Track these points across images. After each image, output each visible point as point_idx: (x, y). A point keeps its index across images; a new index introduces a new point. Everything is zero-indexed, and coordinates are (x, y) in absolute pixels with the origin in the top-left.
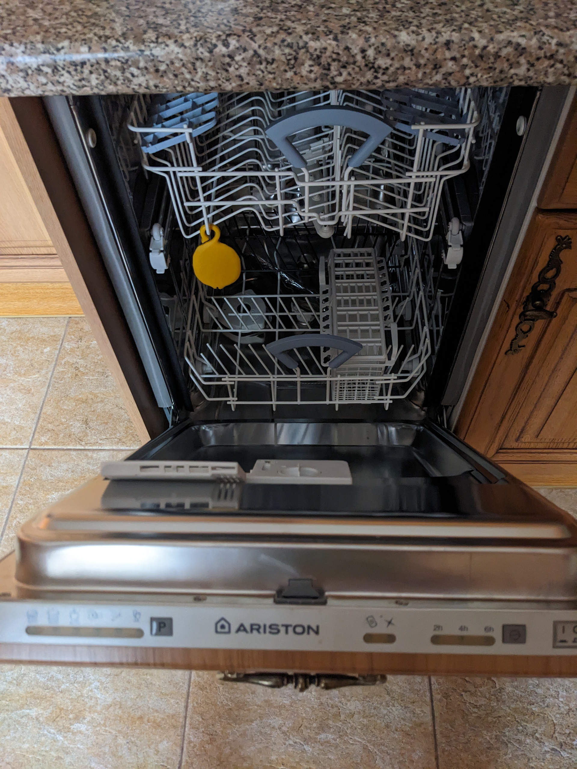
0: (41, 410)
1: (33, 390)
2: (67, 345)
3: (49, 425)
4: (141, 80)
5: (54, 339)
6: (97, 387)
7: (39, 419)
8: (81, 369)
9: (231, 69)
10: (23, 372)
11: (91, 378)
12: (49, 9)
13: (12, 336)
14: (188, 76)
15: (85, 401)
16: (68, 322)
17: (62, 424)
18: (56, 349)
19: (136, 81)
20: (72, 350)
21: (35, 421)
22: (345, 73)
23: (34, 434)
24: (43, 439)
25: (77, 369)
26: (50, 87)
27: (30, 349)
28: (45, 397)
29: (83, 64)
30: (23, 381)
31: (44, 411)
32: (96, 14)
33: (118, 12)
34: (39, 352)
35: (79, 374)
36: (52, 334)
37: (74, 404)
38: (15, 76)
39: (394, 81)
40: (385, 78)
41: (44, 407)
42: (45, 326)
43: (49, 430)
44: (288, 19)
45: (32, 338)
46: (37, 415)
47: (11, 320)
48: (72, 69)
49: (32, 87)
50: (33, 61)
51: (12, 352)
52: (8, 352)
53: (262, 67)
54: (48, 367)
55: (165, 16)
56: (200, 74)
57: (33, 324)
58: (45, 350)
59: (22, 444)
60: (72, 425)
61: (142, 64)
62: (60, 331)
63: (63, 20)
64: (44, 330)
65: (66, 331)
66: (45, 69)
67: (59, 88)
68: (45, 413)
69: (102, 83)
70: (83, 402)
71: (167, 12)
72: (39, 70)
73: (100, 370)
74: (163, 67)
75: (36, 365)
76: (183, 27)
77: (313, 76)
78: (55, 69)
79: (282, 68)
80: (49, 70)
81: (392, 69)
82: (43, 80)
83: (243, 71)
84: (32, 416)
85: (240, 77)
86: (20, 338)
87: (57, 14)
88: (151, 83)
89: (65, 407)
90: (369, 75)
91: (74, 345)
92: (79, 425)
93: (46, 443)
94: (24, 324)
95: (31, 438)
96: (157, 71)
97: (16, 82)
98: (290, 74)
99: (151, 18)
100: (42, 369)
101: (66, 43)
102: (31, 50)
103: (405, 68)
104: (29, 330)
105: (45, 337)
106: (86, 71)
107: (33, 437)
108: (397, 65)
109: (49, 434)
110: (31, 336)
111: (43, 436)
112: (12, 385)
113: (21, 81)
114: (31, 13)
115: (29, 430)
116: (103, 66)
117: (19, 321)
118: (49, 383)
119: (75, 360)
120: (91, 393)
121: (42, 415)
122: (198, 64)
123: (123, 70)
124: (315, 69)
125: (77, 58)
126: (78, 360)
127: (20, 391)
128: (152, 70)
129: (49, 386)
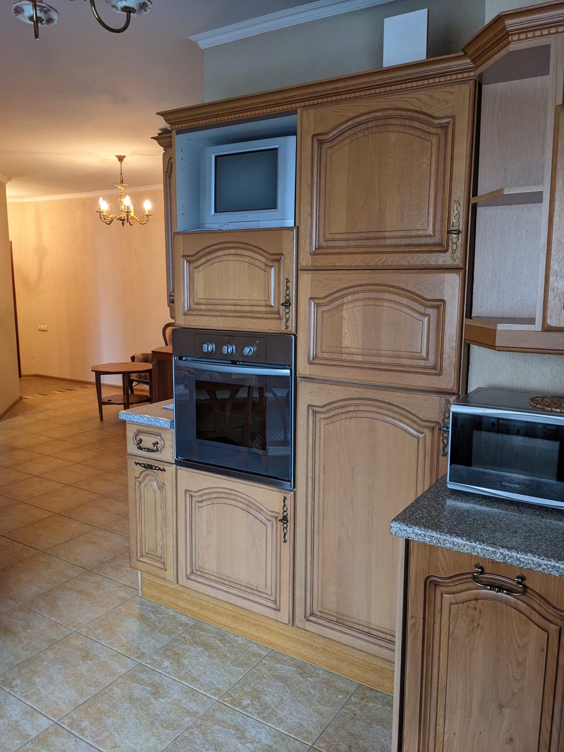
0: (326, 728)
1: (324, 715)
2: (353, 699)
3: (328, 739)
4: (449, 545)
5: (347, 692)
6: (364, 730)
7: (322, 733)
8: (357, 716)
9: (475, 549)
10: (322, 703)
11: (362, 723)
12: (427, 521)
13: (323, 681)
14: (462, 548)
15: (354, 735)
16: (358, 687)
17: (336, 742)
18: (346, 698)
19: (447, 545)
20: (355, 703)
21: (320, 733)
22: (510, 560)
23: (317, 739)
24: (322, 745)
25: (355, 715)
26: (422, 540)
27: (331, 692)
28: (331, 722)
29: (433, 536)
30: (321, 708)
31: (327, 729)
32: (441, 525)
33: (447, 527)
34: (335, 696)
35: (355, 718)
36: (346, 689)
37: (346, 734)
38: (413, 534)
39: (526, 566)
40: (523, 564)
41: (328, 727)
42: (344, 683)
43: (326, 741)
44: (496, 541)
45: (334, 686)
46: (322, 730)
47: (325, 671)
48: (429, 537)
49: (417, 538)
50: (419, 532)
51: (320, 689)
52: (318, 688)
53: (485, 551)
54: (337, 706)
55: (460, 531)
56: (466, 548)
57: (337, 678)
58: (339, 696)
59: (308, 742)
60: (341, 745)
61: (450, 541)
62: (352, 690)
63: (431, 525)
64: (343, 685)
65: (355, 691)
66: (422, 535)
67: (424, 541)
68: (327, 731)
69: (437, 543)
70: (352, 735)
71: (461, 530)
72: (420, 535)
73: (369, 721)
74: (455, 543)
75: (331, 702)
76: (464, 535)
77: (500, 558)
78: (425, 536)
79: (491, 553)
80: (423, 535)
81: (525, 563)
82: (421, 537)
83: (479, 551)
84: (319, 729)
85: (478, 553)
86: (327, 684)
87: (429, 522)
88: (451, 547)
89: (340, 733)
90: (518, 562)
91: (357, 700)
92: (345, 747)
93: (322, 748)
94: (332, 677)
95: (314, 741)
96: (454, 544)
97: (413, 536)
98: (493, 555)
99: (456, 531)
100: (334, 706)
101: (430, 530)
102: (420, 529)
103: (529, 563)
104: (334, 681)
105: (342, 689)
106: (433, 538)
107: (316, 741)
108: (527, 562)
109: (325, 744)
110: (334, 685)
111: (322, 743)
112: (314, 707)
113: (414, 536)
114: (422, 520)
115: (315, 736)
116: (439, 538)
117: (330, 674)
118: (335, 716)
119: (355, 709)
120: (358, 732)
121: (325, 731)
122: (466, 545)
123: (444, 541)
124: (501, 556)
125: (432, 535)
126: (357, 710)
127: (317, 712)
128: (452, 543)
129: (334, 717)
